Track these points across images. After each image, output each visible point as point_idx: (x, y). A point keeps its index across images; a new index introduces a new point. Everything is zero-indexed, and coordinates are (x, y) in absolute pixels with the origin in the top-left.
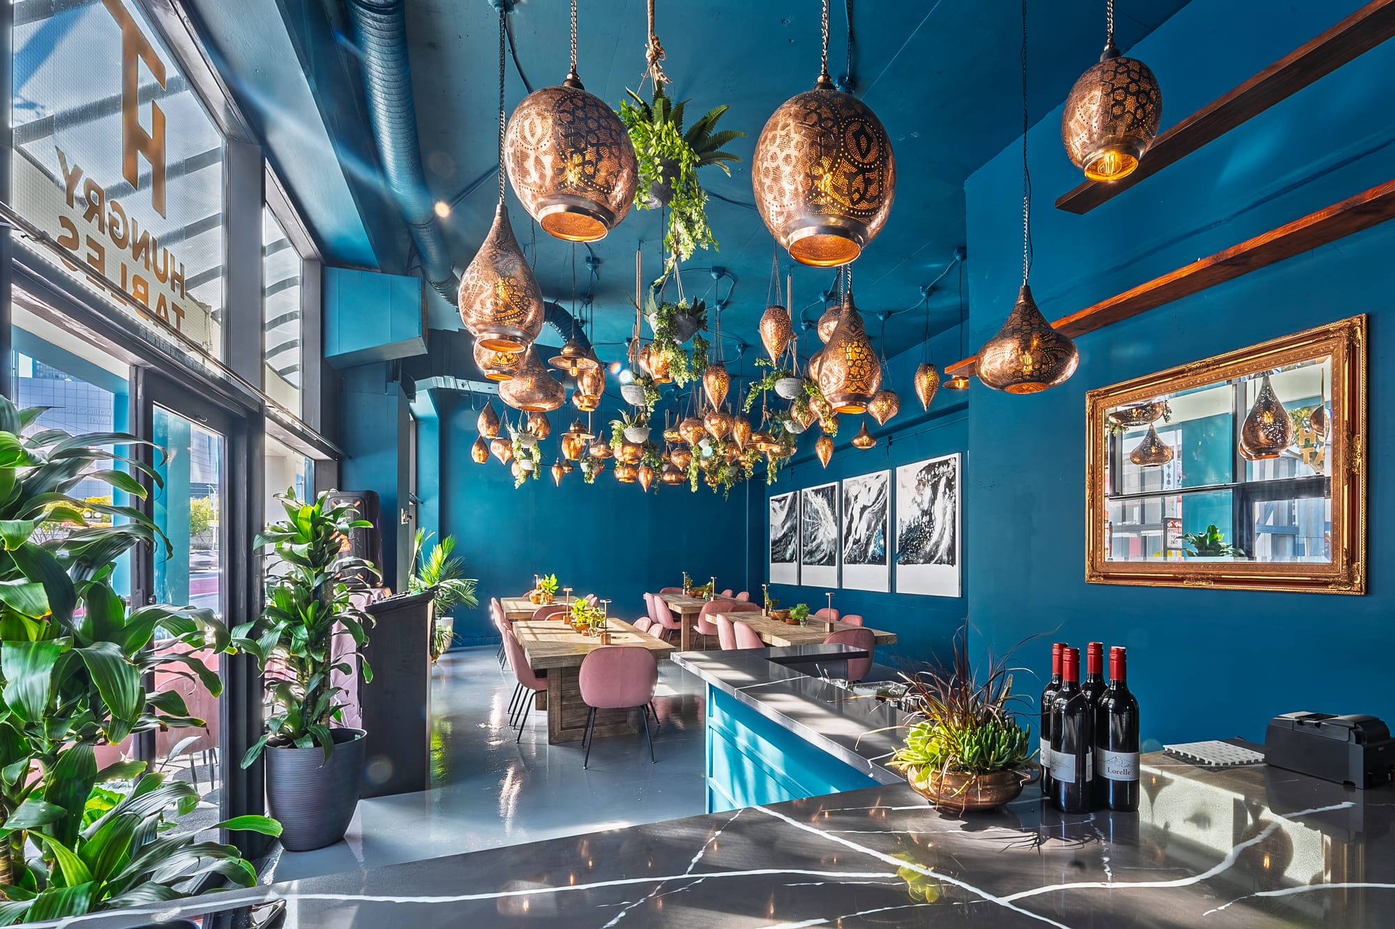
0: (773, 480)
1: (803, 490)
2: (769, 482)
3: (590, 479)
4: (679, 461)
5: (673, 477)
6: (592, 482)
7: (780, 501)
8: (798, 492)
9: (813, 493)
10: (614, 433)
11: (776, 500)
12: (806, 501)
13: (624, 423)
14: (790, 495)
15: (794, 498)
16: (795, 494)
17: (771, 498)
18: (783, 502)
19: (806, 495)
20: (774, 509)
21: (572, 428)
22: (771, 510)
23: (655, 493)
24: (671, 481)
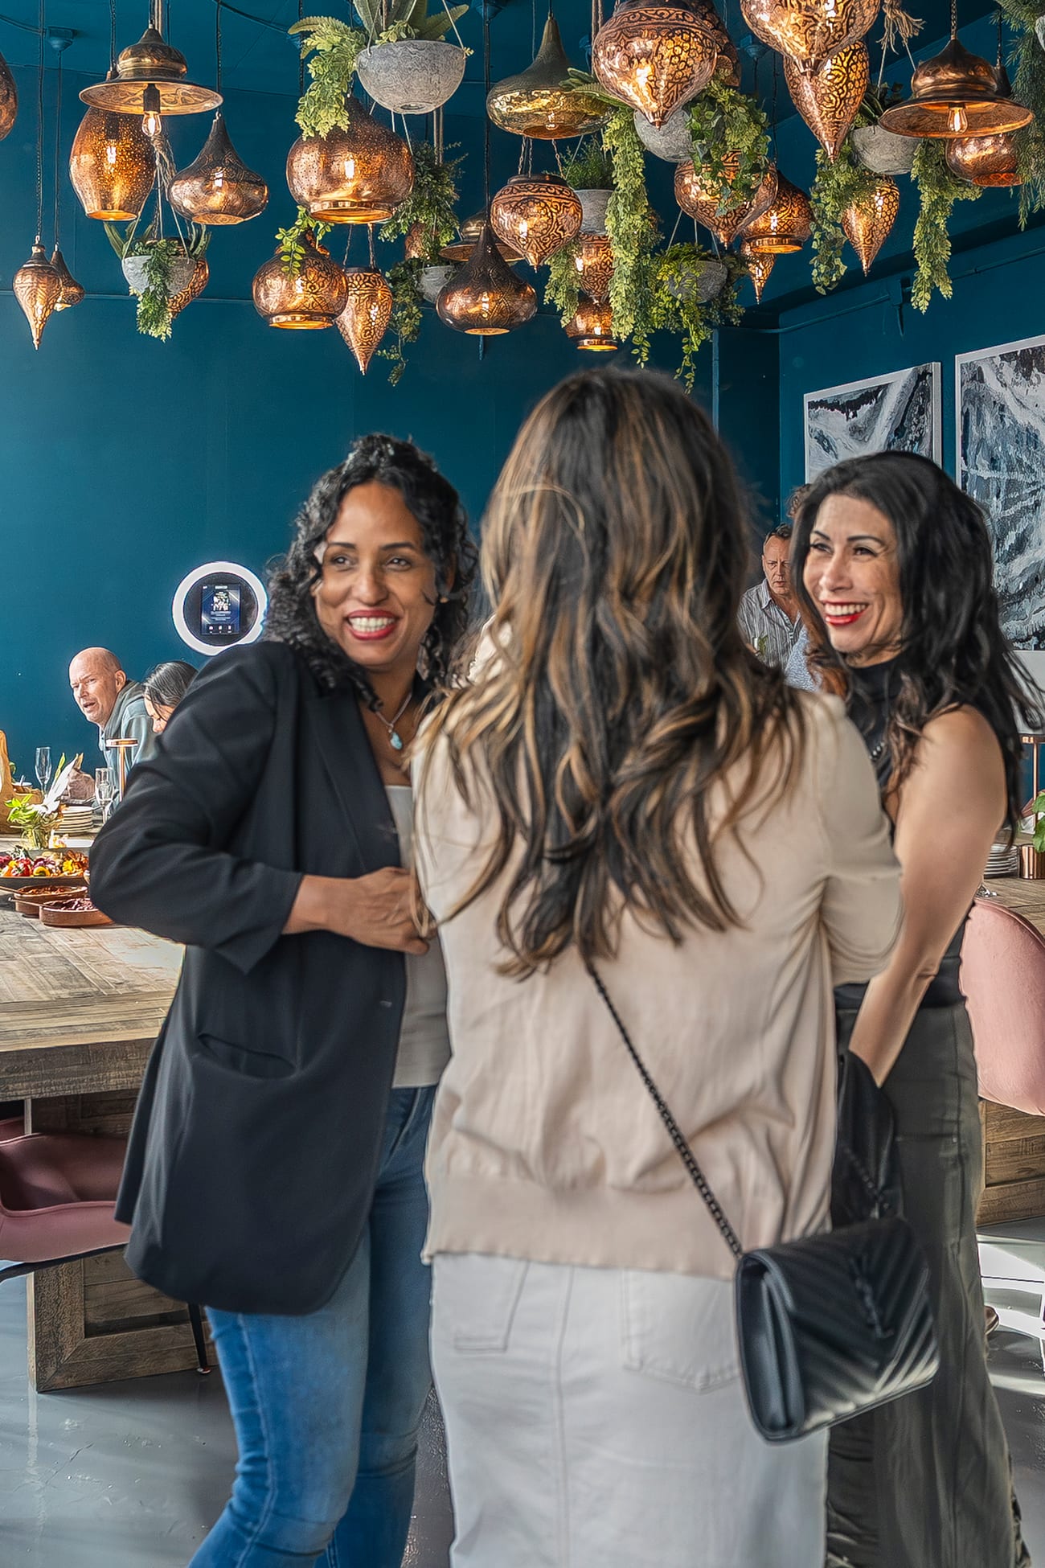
0: (935, 292)
1: (961, 359)
2: (921, 301)
3: (156, 319)
4: (523, 227)
5: (485, 304)
6: (162, 331)
7: (850, 406)
8: (935, 367)
9: (1008, 371)
10: (312, 68)
11: (833, 405)
12: (976, 399)
13: (357, 26)
14: (898, 380)
15: (918, 392)
16: (922, 377)
17: (808, 398)
18: (865, 409)
19: (978, 376)
20: (821, 439)
21: (125, 64)
22: (810, 442)
23: (393, 380)
24: (476, 321)
